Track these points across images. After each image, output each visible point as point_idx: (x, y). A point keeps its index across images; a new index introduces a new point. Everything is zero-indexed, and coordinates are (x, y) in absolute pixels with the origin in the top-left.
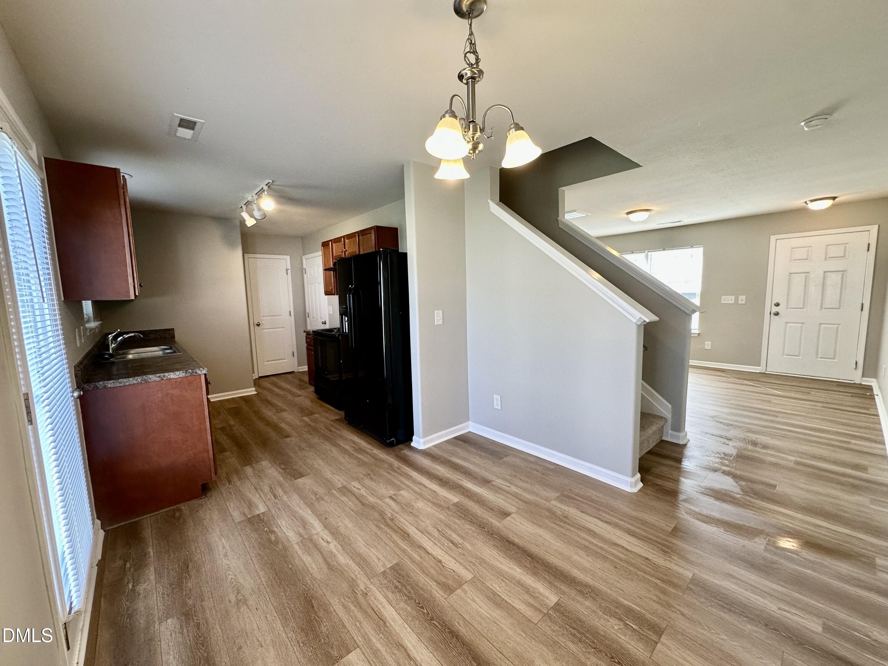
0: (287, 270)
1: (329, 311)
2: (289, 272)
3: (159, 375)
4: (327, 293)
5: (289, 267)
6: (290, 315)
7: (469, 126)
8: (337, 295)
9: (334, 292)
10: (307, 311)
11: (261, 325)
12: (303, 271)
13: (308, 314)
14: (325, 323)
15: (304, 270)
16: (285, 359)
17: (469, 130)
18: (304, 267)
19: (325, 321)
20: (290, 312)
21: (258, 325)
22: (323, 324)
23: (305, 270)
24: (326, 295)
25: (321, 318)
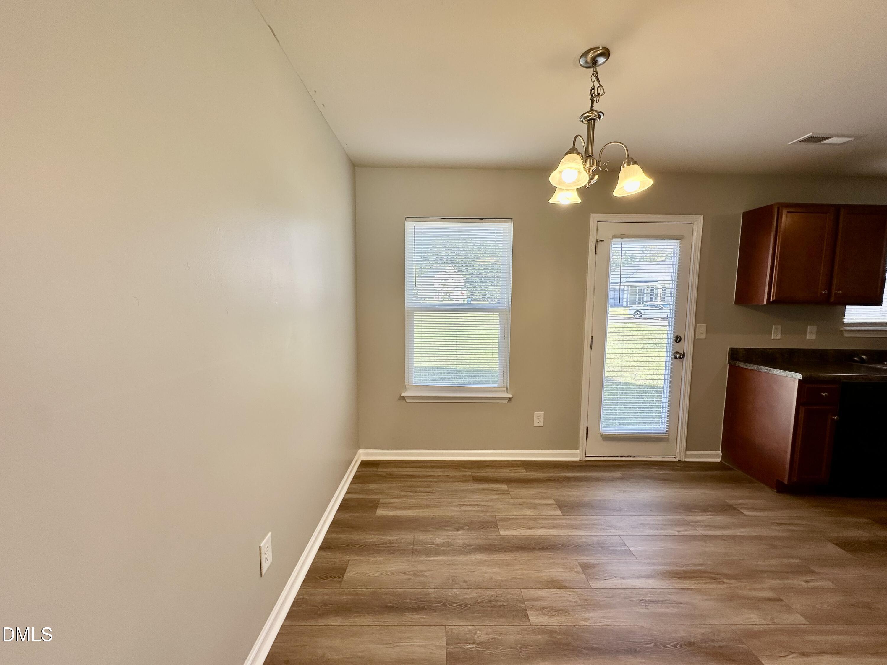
3: (767, 368)
7: (587, 160)
17: (587, 163)
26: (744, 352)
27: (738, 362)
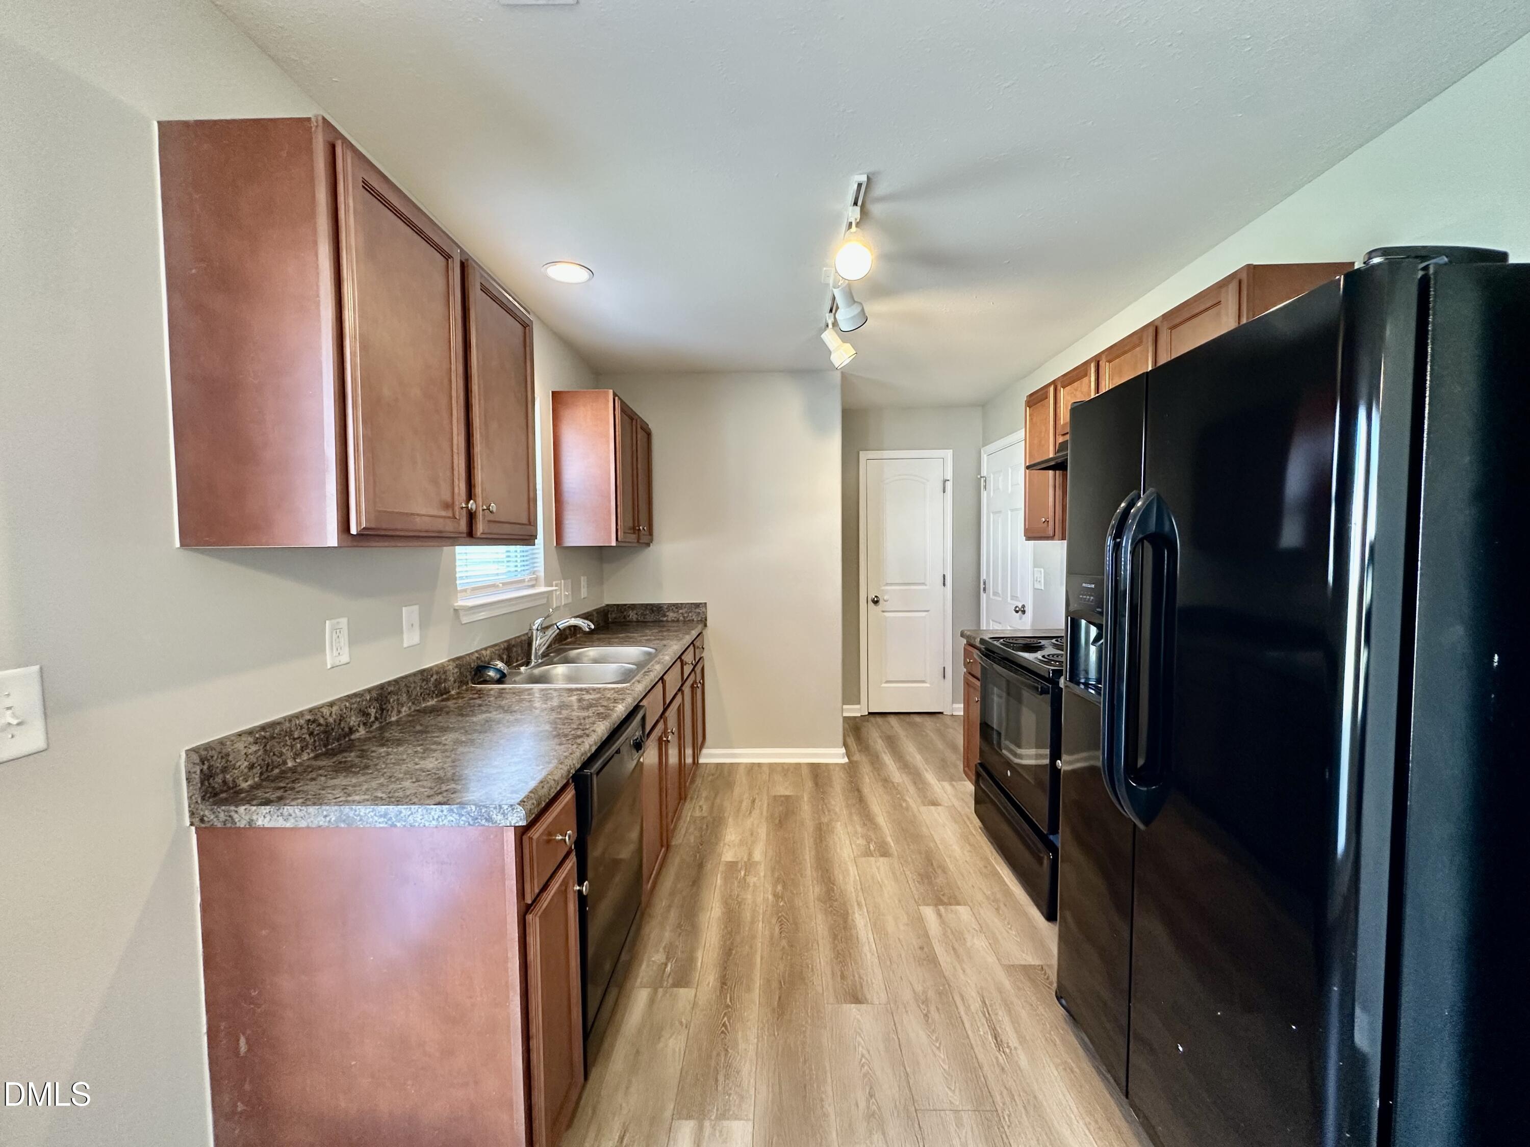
0: (945, 481)
1: (1035, 580)
2: (949, 485)
4: (1032, 534)
5: (949, 476)
6: (944, 585)
8: (1063, 539)
9: (1051, 534)
10: (984, 576)
11: (881, 602)
12: (979, 484)
13: (985, 583)
14: (1024, 612)
15: (982, 480)
16: (923, 682)
18: (984, 473)
19: (1023, 606)
20: (944, 576)
21: (876, 602)
22: (1017, 612)
23: (985, 481)
24: (1029, 538)
25: (1014, 597)
26: (254, 748)
27: (242, 809)
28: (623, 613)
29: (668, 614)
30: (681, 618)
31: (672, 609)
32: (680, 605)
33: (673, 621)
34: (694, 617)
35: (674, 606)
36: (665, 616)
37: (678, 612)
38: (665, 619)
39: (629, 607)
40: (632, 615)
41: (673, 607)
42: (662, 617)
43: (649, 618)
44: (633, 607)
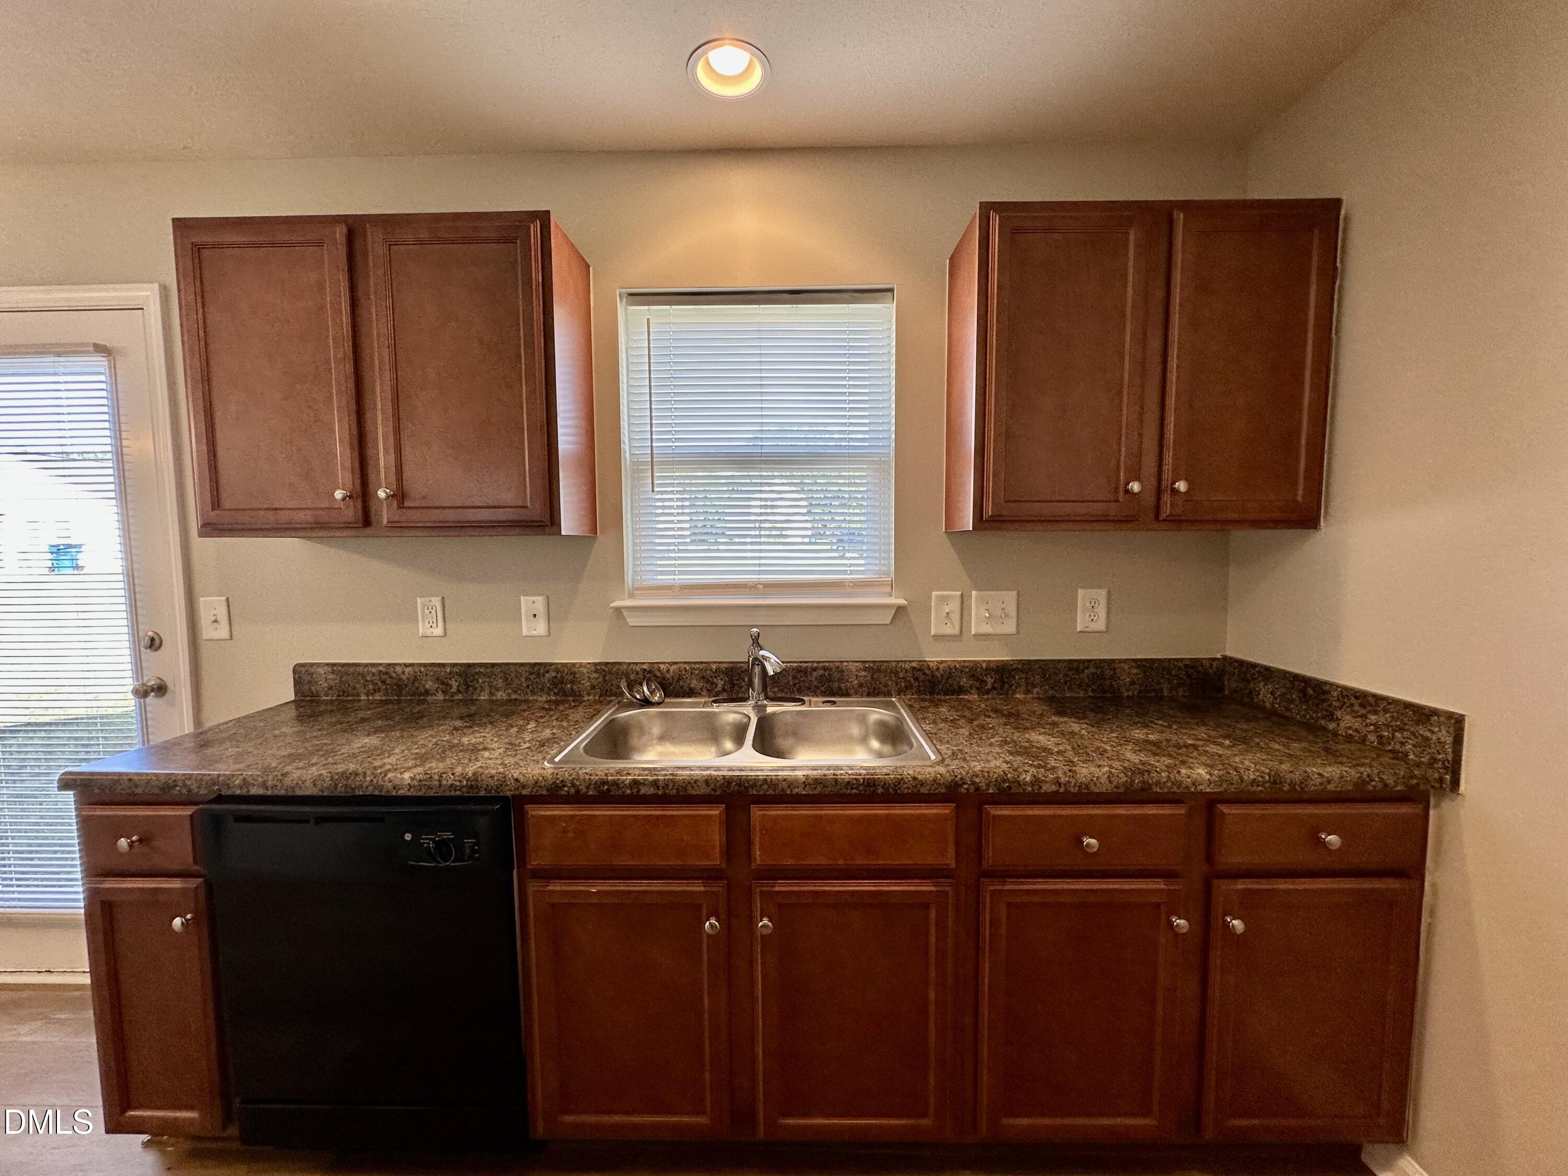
28: (1248, 681)
29: (1338, 714)
30: (1372, 738)
31: (1352, 705)
32: (1370, 699)
33: (1349, 739)
34: (1408, 747)
35: (1357, 698)
36: (1331, 717)
37: (1364, 717)
38: (1332, 726)
39: (1259, 672)
40: (1265, 693)
41: (1353, 700)
42: (1324, 718)
43: (1299, 711)
44: (1268, 673)
